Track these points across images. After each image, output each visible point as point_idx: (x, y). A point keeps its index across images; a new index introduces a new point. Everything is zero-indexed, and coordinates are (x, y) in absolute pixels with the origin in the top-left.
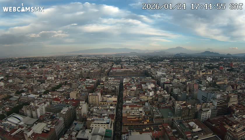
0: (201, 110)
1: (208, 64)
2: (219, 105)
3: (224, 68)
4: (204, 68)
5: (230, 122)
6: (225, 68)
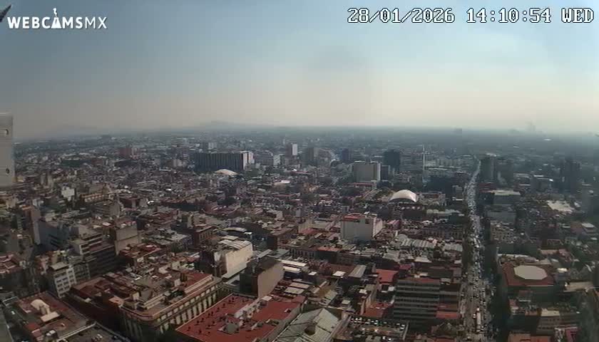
0: (50, 269)
1: (71, 155)
2: (88, 252)
3: (107, 162)
4: (60, 167)
5: (123, 288)
6: (109, 160)
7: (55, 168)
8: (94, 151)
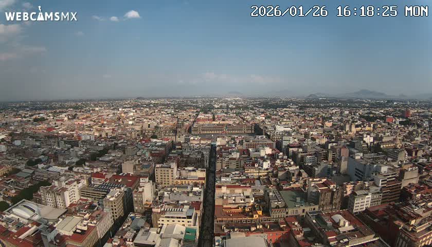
0: (354, 193)
1: (366, 112)
2: (385, 185)
3: (394, 120)
4: (359, 119)
7: (355, 120)
8: (383, 111)
